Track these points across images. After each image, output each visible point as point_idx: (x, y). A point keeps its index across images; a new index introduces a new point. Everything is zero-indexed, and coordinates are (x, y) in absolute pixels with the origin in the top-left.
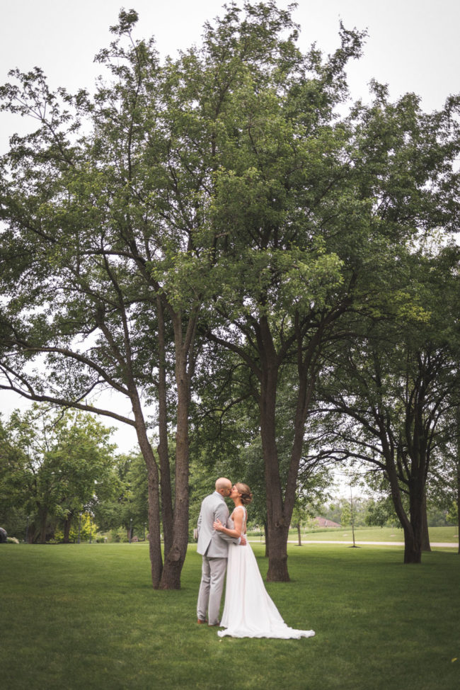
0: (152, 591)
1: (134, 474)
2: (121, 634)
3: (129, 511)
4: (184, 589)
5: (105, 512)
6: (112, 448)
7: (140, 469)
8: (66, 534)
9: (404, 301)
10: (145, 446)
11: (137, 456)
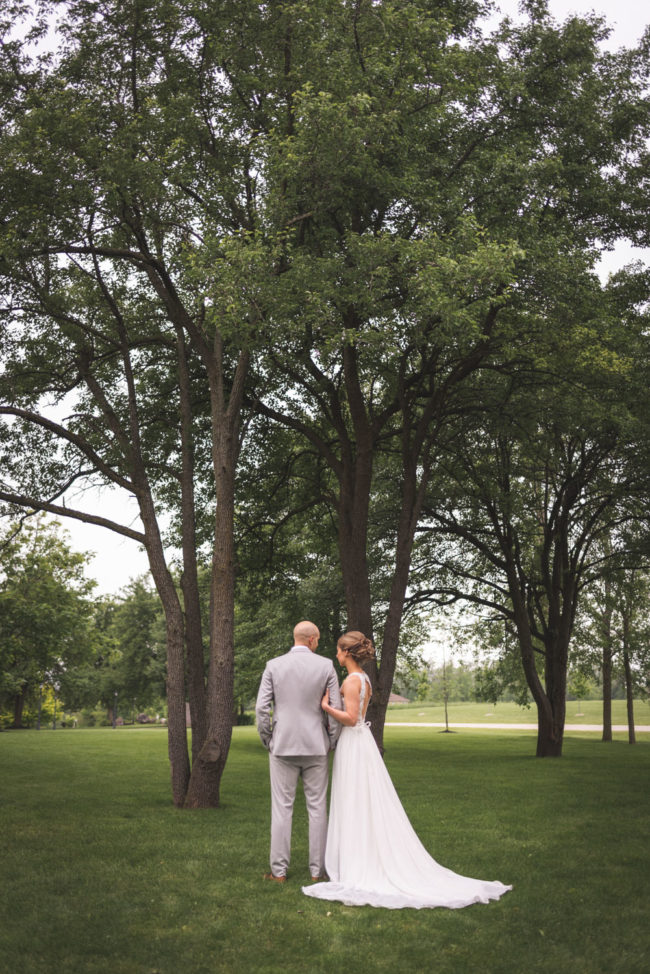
0: (174, 812)
1: (120, 628)
2: (143, 905)
3: (111, 682)
4: (225, 806)
5: (74, 683)
6: (90, 585)
7: (128, 621)
8: (18, 715)
9: (588, 341)
10: (162, 575)
11: (123, 602)
